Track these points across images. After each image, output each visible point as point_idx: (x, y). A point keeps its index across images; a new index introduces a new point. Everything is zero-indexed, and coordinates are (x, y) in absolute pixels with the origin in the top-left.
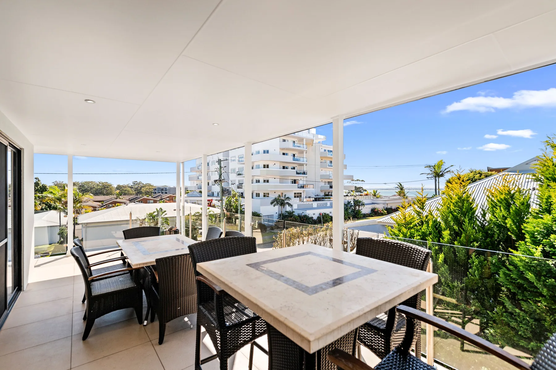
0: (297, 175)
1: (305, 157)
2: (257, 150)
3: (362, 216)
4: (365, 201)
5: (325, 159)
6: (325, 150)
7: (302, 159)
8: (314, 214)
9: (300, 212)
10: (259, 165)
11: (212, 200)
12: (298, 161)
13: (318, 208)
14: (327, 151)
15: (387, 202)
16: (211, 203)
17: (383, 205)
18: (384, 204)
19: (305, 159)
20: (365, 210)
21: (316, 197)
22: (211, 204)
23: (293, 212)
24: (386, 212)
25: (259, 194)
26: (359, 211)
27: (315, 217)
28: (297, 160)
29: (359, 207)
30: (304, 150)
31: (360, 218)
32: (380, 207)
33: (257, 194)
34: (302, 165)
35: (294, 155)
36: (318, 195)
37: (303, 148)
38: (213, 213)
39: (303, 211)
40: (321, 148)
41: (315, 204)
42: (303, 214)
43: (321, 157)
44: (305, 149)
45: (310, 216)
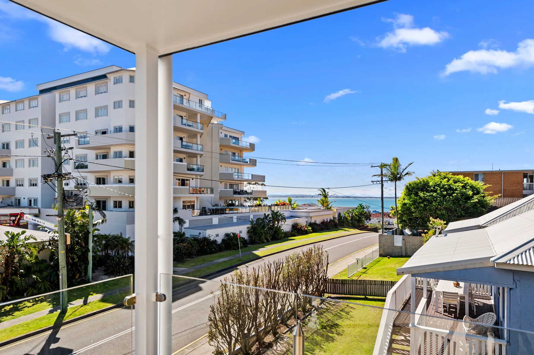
0: (189, 172)
1: (199, 143)
2: (118, 124)
3: (283, 235)
4: (286, 214)
5: (226, 149)
6: (226, 136)
7: (195, 146)
8: (217, 235)
9: (195, 233)
10: (121, 153)
11: (22, 214)
12: (189, 149)
13: (220, 225)
14: (228, 137)
15: (311, 215)
16: (20, 219)
17: (306, 220)
18: (307, 217)
19: (200, 147)
20: (286, 226)
21: (214, 208)
22: (21, 221)
23: (184, 234)
24: (310, 228)
25: (120, 203)
26: (278, 229)
27: (219, 240)
28: (186, 147)
29: (278, 223)
30: (199, 133)
31: (280, 239)
32: (302, 222)
33: (115, 202)
34: (194, 155)
35: (181, 139)
36: (217, 205)
37: (197, 128)
38: (35, 241)
39: (201, 231)
40: (220, 131)
41: (216, 219)
42: (201, 236)
43: (221, 146)
44: (199, 130)
45: (212, 239)
